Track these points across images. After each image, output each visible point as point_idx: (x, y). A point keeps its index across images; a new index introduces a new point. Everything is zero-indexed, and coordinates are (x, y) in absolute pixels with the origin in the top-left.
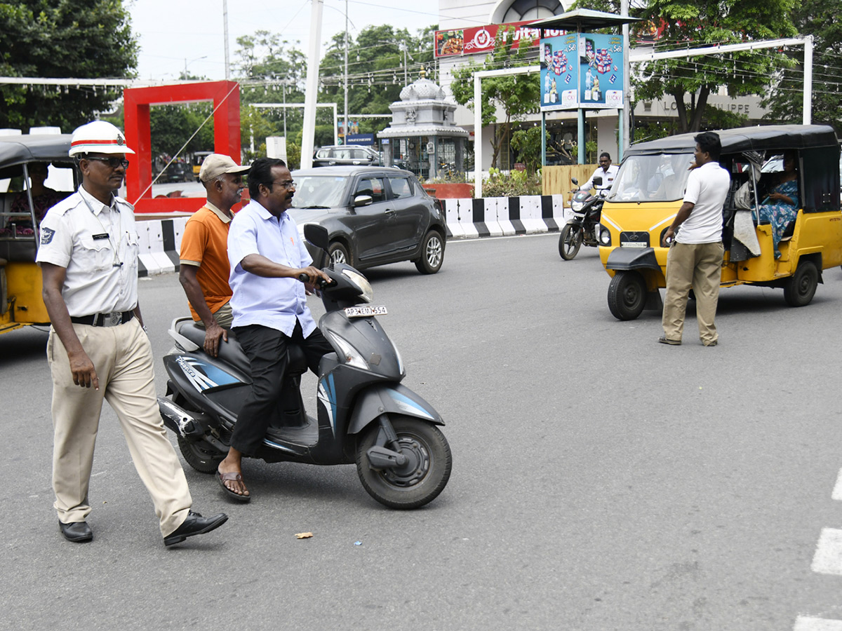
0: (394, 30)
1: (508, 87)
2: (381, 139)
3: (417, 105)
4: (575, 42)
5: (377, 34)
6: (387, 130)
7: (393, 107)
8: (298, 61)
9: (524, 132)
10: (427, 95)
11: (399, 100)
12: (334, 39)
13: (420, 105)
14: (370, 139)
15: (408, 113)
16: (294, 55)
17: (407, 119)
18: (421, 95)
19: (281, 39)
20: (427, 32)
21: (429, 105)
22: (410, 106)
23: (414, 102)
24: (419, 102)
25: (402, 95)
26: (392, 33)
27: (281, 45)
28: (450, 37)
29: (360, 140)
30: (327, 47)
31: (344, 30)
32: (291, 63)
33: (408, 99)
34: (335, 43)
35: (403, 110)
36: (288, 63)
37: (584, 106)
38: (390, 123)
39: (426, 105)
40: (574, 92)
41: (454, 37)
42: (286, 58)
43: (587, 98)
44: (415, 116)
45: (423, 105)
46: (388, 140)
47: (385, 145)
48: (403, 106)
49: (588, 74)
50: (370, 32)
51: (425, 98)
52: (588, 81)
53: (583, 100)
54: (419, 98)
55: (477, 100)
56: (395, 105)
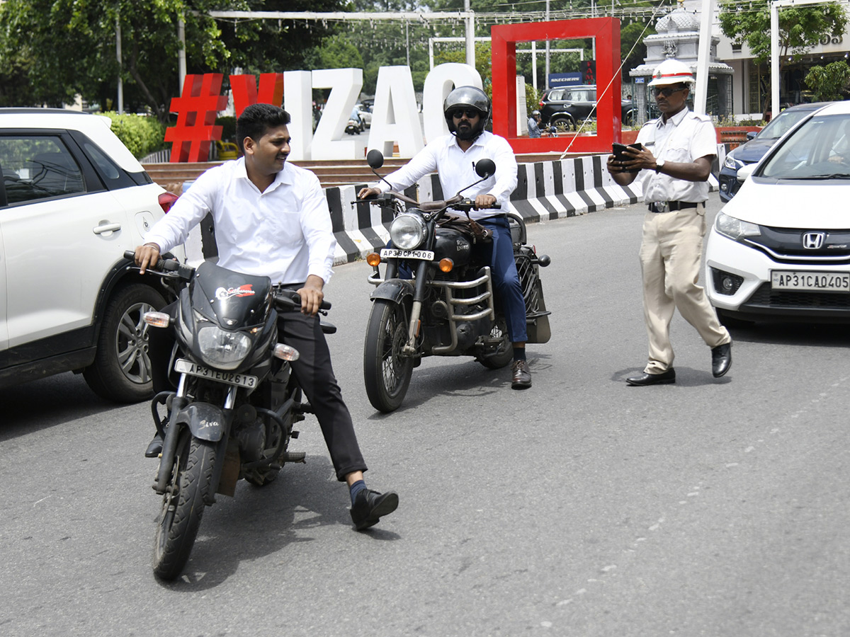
1: (790, 16)
2: (634, 77)
3: (677, 38)
6: (640, 67)
7: (648, 41)
9: (822, 68)
10: (689, 26)
11: (656, 33)
13: (680, 38)
14: (578, 79)
15: (666, 48)
17: (666, 54)
18: (681, 26)
21: (692, 38)
22: (669, 39)
23: (673, 35)
24: (680, 34)
25: (658, 27)
29: (566, 80)
33: (666, 32)
35: (660, 44)
38: (645, 59)
39: (688, 38)
44: (676, 51)
45: (685, 38)
46: (643, 79)
47: (639, 84)
48: (660, 40)
51: (686, 30)
54: (679, 31)
55: (775, 32)
56: (650, 38)
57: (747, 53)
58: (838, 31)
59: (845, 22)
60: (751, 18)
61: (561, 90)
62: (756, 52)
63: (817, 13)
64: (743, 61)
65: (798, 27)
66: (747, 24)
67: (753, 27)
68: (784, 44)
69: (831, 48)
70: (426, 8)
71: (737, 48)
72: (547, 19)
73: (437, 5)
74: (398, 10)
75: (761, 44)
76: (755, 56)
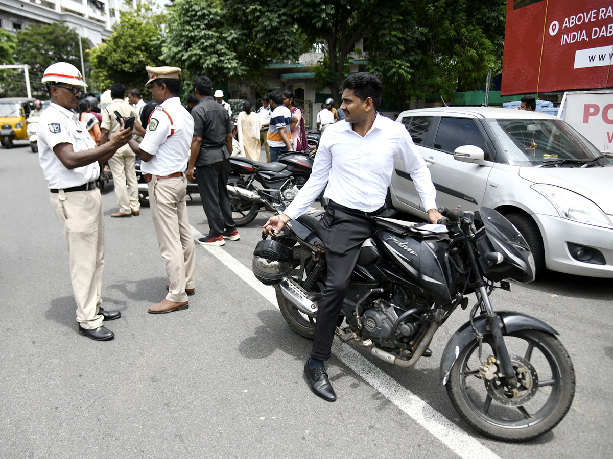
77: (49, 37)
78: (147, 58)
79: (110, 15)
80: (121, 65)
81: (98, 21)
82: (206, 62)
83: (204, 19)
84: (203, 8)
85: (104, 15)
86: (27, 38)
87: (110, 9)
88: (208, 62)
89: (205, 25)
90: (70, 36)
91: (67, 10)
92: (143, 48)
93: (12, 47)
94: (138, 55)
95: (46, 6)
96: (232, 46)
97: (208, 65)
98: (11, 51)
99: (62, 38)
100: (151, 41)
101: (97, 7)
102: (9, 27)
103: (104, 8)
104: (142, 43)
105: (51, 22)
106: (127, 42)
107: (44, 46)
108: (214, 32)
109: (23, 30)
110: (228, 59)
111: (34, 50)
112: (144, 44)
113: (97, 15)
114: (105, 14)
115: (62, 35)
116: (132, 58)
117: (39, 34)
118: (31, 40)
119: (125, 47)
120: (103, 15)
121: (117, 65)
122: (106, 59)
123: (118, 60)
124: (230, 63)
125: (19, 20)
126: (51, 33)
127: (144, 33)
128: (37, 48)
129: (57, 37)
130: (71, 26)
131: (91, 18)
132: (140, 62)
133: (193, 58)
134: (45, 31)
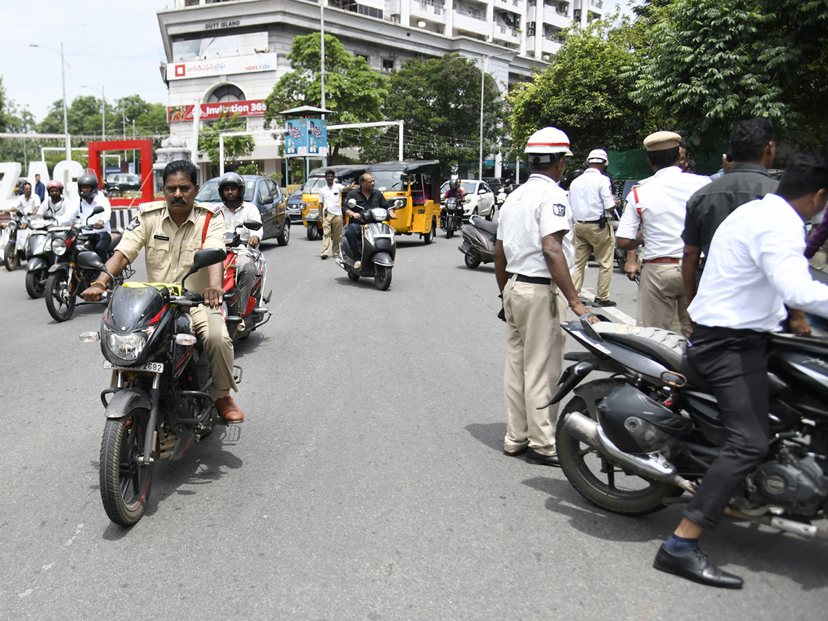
0: (96, 99)
1: (229, 142)
3: (172, 151)
4: (306, 123)
5: (85, 101)
7: (157, 152)
8: (28, 118)
9: (243, 167)
10: (178, 145)
11: (161, 147)
12: (55, 104)
14: (119, 171)
15: (167, 156)
16: (25, 114)
18: (174, 144)
19: (15, 104)
20: (120, 101)
21: (180, 151)
22: (168, 151)
23: (171, 149)
25: (162, 145)
26: (95, 101)
27: (16, 107)
28: (177, 110)
30: (50, 109)
31: (62, 98)
32: (23, 120)
33: (167, 147)
34: (55, 107)
35: (164, 154)
36: (20, 119)
37: (310, 155)
38: (156, 161)
40: (305, 148)
41: (179, 110)
42: (19, 116)
43: (311, 151)
45: (175, 151)
46: (155, 171)
48: (163, 150)
49: (312, 139)
50: (81, 100)
51: (176, 147)
52: (311, 142)
53: (309, 152)
54: (173, 147)
55: (221, 149)
56: (159, 150)
57: (206, 158)
58: (251, 149)
59: (254, 145)
60: (209, 143)
61: (114, 176)
62: (211, 159)
63: (241, 141)
64: (203, 163)
65: (232, 147)
66: (207, 146)
67: (210, 146)
68: (226, 154)
69: (246, 158)
70: (34, 132)
71: (200, 156)
72: (104, 140)
73: (40, 131)
74: (18, 132)
75: (215, 155)
76: (211, 161)
77: (434, 77)
78: (610, 101)
79: (528, 33)
80: (562, 116)
81: (507, 44)
82: (714, 107)
83: (726, 32)
84: (725, 14)
85: (518, 34)
86: (403, 79)
87: (528, 24)
88: (718, 108)
89: (725, 42)
90: (466, 74)
91: (461, 32)
92: (605, 87)
93: (382, 95)
94: (594, 99)
95: (432, 31)
96: (777, 75)
97: (717, 113)
98: (381, 100)
99: (453, 77)
100: (619, 72)
101: (509, 23)
102: (377, 66)
103: (518, 23)
104: (604, 78)
105: (439, 54)
106: (577, 79)
107: (425, 91)
108: (741, 54)
109: (398, 68)
110: (764, 102)
111: (410, 98)
112: (607, 80)
113: (508, 35)
114: (520, 32)
115: (453, 72)
116: (584, 104)
117: (421, 74)
118: (408, 82)
119: (573, 87)
120: (516, 36)
121: (556, 118)
122: (540, 106)
123: (560, 108)
124: (768, 109)
125: (392, 55)
126: (437, 71)
127: (608, 63)
128: (416, 94)
129: (446, 77)
130: (469, 58)
131: (495, 41)
132: (597, 109)
133: (686, 100)
134: (430, 68)
